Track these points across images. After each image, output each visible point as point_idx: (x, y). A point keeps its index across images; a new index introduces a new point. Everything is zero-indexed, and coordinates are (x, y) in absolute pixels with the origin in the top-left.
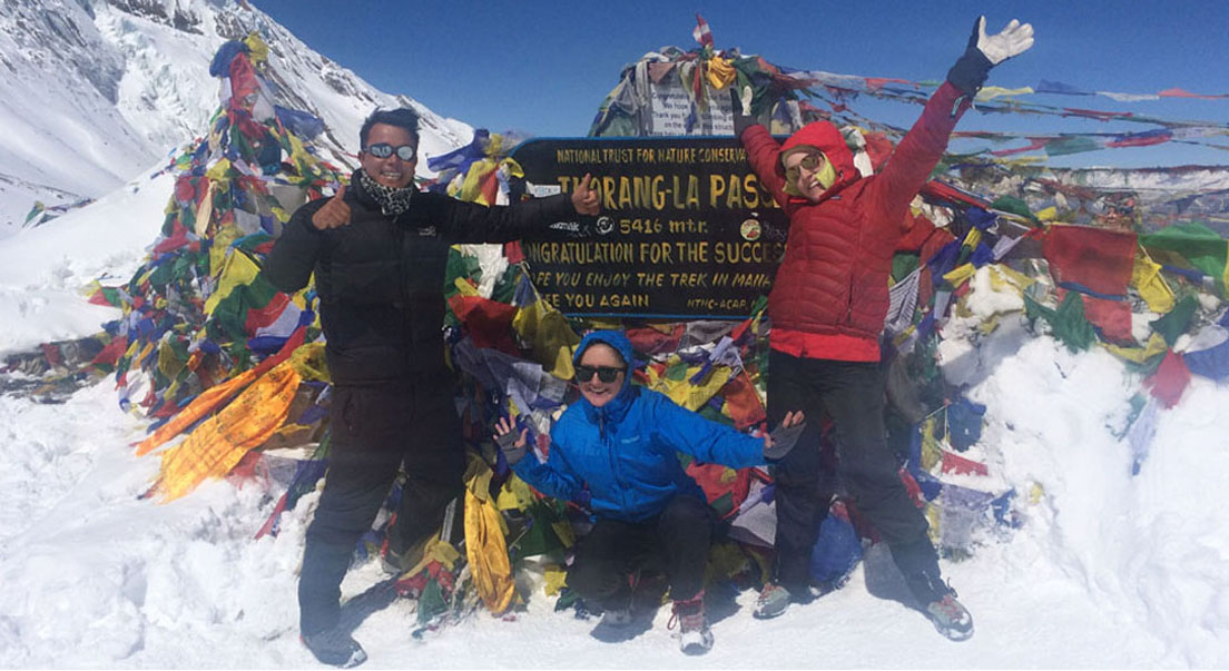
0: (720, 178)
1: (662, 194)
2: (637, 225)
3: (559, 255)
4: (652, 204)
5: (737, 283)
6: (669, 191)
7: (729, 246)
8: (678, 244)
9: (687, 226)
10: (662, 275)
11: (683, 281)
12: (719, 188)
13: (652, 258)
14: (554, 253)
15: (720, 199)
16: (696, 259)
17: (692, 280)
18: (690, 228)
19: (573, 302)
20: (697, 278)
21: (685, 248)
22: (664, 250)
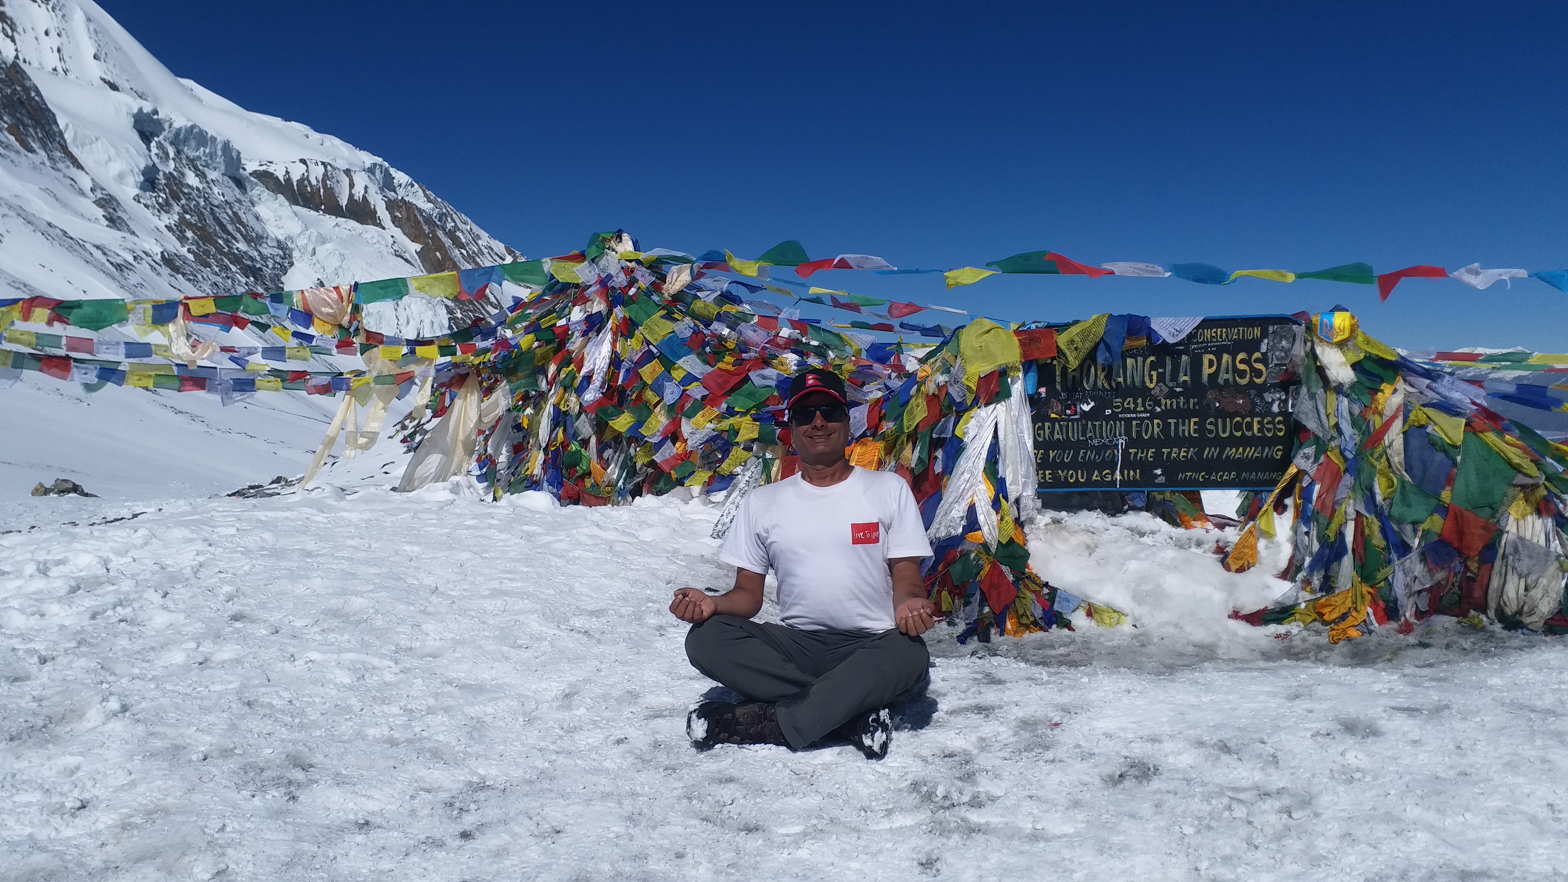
0: (1212, 357)
1: (1154, 373)
2: (1129, 403)
3: (1052, 433)
4: (1144, 382)
5: (1228, 457)
6: (1160, 370)
7: (1220, 420)
8: (1169, 421)
9: (1178, 403)
10: (1154, 450)
11: (1174, 455)
12: (1211, 366)
13: (1144, 435)
14: (1047, 431)
15: (1213, 377)
16: (1186, 434)
17: (1182, 454)
18: (1181, 404)
19: (1066, 478)
20: (1187, 452)
21: (1177, 424)
22: (1155, 426)
